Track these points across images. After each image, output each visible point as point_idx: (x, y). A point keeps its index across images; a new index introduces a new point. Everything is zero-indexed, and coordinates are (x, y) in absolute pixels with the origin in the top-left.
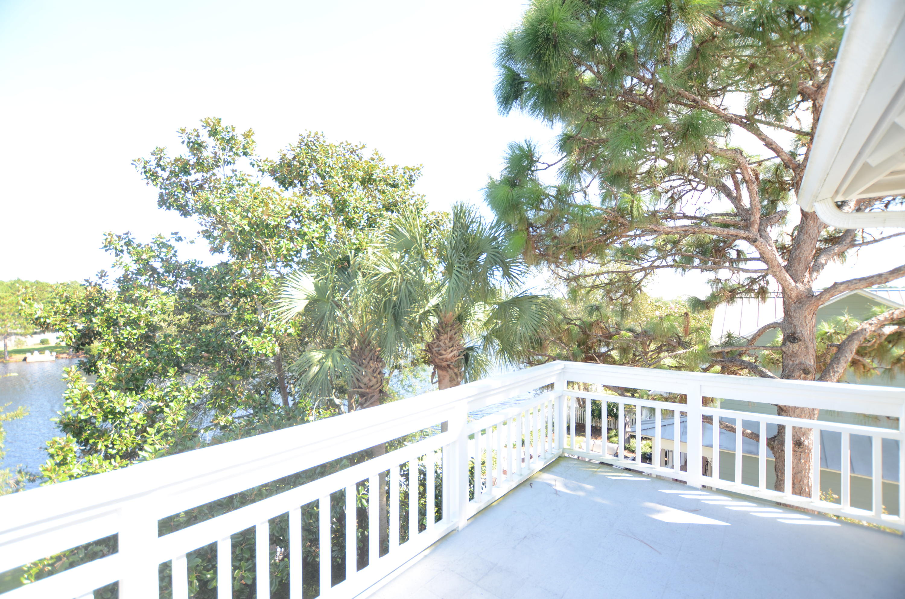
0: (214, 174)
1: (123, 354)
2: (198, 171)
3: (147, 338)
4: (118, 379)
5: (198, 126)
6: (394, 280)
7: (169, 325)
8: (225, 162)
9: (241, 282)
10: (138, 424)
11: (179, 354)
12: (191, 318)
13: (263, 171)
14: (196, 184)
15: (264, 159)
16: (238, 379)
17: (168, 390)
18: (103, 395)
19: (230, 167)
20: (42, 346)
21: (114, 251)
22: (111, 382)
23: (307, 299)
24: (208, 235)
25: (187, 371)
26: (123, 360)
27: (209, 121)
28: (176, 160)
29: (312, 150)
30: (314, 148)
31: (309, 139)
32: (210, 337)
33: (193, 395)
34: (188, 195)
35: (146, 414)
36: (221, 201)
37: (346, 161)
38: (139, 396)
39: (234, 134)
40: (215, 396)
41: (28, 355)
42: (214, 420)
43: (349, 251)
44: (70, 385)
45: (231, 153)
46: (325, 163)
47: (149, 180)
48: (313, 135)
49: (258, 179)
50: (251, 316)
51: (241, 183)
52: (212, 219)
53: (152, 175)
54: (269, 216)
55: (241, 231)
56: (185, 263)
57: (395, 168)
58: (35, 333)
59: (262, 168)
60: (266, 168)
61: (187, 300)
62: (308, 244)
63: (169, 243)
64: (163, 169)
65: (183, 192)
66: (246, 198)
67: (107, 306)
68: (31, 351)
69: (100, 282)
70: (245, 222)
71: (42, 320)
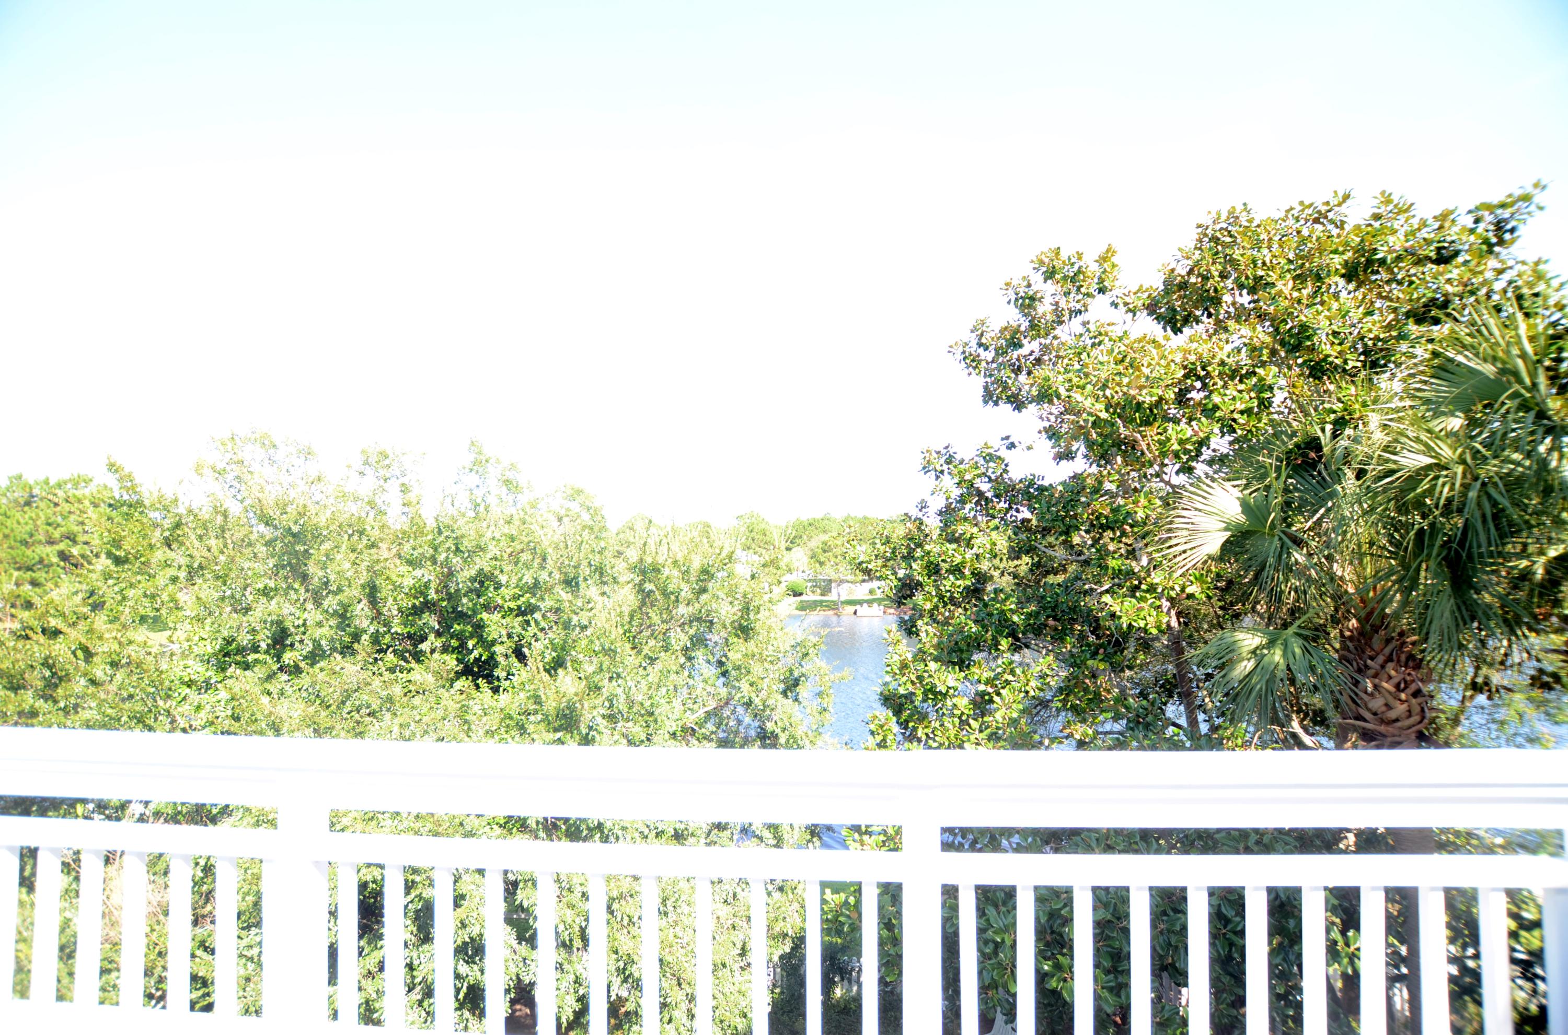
0: (1055, 338)
1: (947, 614)
2: (1033, 338)
3: (975, 592)
4: (938, 646)
5: (1028, 270)
6: (1441, 480)
7: (1002, 574)
8: (1071, 312)
9: (1101, 506)
10: (963, 713)
11: (1015, 618)
12: (1033, 565)
13: (1133, 312)
14: (1032, 358)
15: (1134, 290)
16: (1102, 667)
17: (999, 670)
18: (922, 666)
19: (1080, 318)
20: (871, 597)
21: (933, 473)
22: (932, 651)
23: (1226, 529)
24: (1052, 434)
25: (1027, 647)
26: (946, 623)
27: (1043, 257)
28: (1002, 331)
29: (1225, 245)
30: (1228, 239)
31: (1218, 227)
32: (1058, 595)
33: (1033, 683)
34: (1023, 378)
35: (974, 702)
36: (1067, 376)
37: (1303, 241)
38: (963, 674)
39: (1081, 263)
40: (1065, 690)
41: (858, 607)
42: (1064, 728)
43: (1317, 428)
44: (890, 649)
45: (1080, 296)
46: (1254, 262)
47: (971, 369)
48: (1224, 217)
49: (1126, 327)
50: (1119, 563)
51: (1097, 341)
52: (1056, 408)
53: (973, 361)
54: (1141, 388)
55: (1094, 423)
56: (1021, 481)
57: (1443, 217)
58: (864, 581)
59: (1131, 306)
60: (1140, 303)
61: (1023, 536)
62: (1223, 426)
63: (998, 454)
64: (986, 349)
65: (1013, 375)
66: (1099, 366)
67: (927, 548)
68: (860, 602)
69: (920, 515)
70: (1101, 406)
71: (864, 565)
